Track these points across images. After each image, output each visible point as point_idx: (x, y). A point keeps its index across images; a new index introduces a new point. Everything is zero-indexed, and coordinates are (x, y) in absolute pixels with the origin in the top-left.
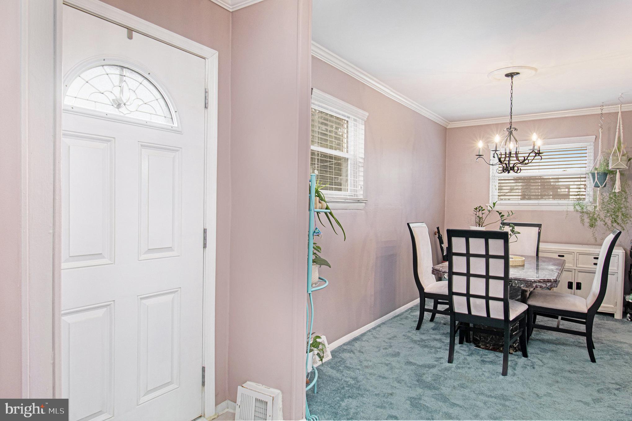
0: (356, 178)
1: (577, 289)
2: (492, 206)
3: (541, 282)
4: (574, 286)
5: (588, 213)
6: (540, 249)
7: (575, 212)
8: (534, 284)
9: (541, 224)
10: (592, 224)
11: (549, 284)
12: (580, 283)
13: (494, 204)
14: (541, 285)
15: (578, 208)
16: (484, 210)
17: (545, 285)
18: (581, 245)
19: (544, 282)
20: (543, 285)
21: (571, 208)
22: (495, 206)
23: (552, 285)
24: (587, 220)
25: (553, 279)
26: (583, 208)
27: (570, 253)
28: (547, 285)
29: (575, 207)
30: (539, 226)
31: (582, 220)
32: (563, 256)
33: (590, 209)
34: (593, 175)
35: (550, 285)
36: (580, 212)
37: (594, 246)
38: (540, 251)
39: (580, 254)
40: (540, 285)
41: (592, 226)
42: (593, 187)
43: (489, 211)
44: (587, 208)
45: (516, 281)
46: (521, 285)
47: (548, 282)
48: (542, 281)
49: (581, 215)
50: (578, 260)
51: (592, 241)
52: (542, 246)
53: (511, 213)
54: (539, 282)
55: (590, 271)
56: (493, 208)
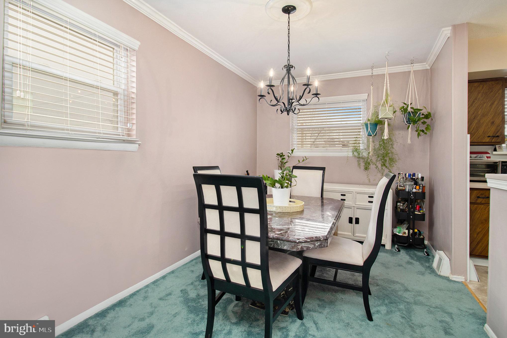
0: (130, 116)
1: (356, 223)
2: (291, 153)
3: (309, 242)
4: (354, 221)
5: (363, 158)
6: (324, 189)
7: (354, 157)
8: (299, 245)
9: (325, 168)
10: (367, 168)
11: (317, 244)
12: (358, 219)
13: (292, 151)
14: (308, 246)
15: (356, 154)
16: (284, 156)
17: (313, 246)
18: (359, 185)
19: (312, 241)
20: (310, 246)
21: (350, 154)
22: (293, 153)
23: (322, 244)
24: (362, 164)
25: (323, 237)
26: (359, 154)
27: (350, 192)
28: (315, 245)
29: (353, 153)
30: (323, 169)
31: (359, 164)
32: (345, 195)
33: (365, 154)
34: (366, 125)
35: (319, 245)
36: (357, 157)
37: (368, 186)
38: (324, 191)
39: (358, 193)
40: (306, 245)
41: (367, 169)
42: (367, 136)
43: (289, 156)
44: (363, 154)
45: (279, 242)
46: (284, 246)
47: (317, 241)
48: (309, 240)
49: (358, 159)
50: (356, 198)
51: (367, 181)
52: (326, 186)
53: (305, 159)
54: (306, 242)
55: (366, 208)
56: (291, 154)
